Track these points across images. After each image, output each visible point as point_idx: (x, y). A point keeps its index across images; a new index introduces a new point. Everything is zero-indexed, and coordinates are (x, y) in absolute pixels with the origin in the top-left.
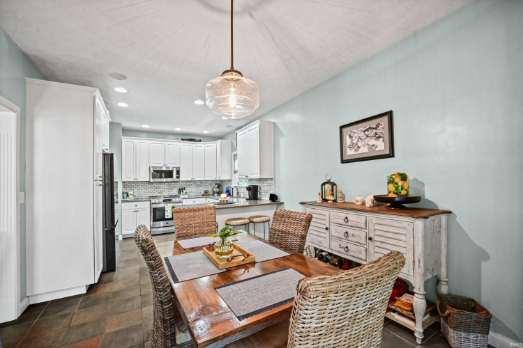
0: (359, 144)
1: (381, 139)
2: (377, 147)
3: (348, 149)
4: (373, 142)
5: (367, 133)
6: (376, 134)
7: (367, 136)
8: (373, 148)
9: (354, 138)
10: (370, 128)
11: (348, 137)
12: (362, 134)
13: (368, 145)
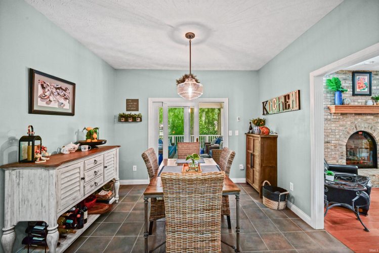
0: (51, 98)
1: (68, 101)
2: (64, 105)
3: (39, 99)
4: (62, 100)
5: (58, 90)
6: (65, 95)
7: (58, 94)
8: (62, 105)
9: (46, 90)
10: (61, 88)
11: (40, 86)
12: (54, 90)
13: (58, 101)
